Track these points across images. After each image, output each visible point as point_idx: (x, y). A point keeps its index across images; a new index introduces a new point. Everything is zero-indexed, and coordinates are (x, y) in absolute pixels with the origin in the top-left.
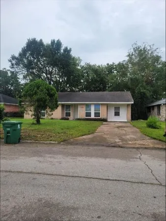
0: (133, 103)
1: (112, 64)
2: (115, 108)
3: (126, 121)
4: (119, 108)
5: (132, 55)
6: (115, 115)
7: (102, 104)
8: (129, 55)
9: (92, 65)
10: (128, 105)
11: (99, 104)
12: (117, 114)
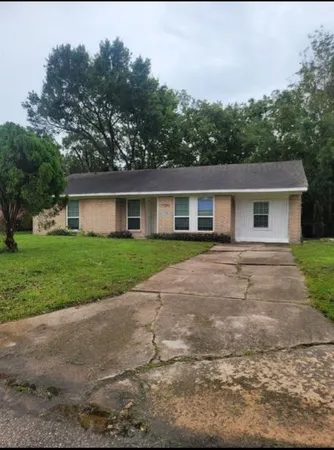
0: (305, 189)
1: (262, 98)
2: (255, 204)
3: (286, 241)
4: (267, 204)
5: (313, 68)
6: (256, 225)
7: (218, 196)
8: (304, 71)
9: (211, 103)
10: (292, 197)
11: (211, 197)
12: (261, 221)
